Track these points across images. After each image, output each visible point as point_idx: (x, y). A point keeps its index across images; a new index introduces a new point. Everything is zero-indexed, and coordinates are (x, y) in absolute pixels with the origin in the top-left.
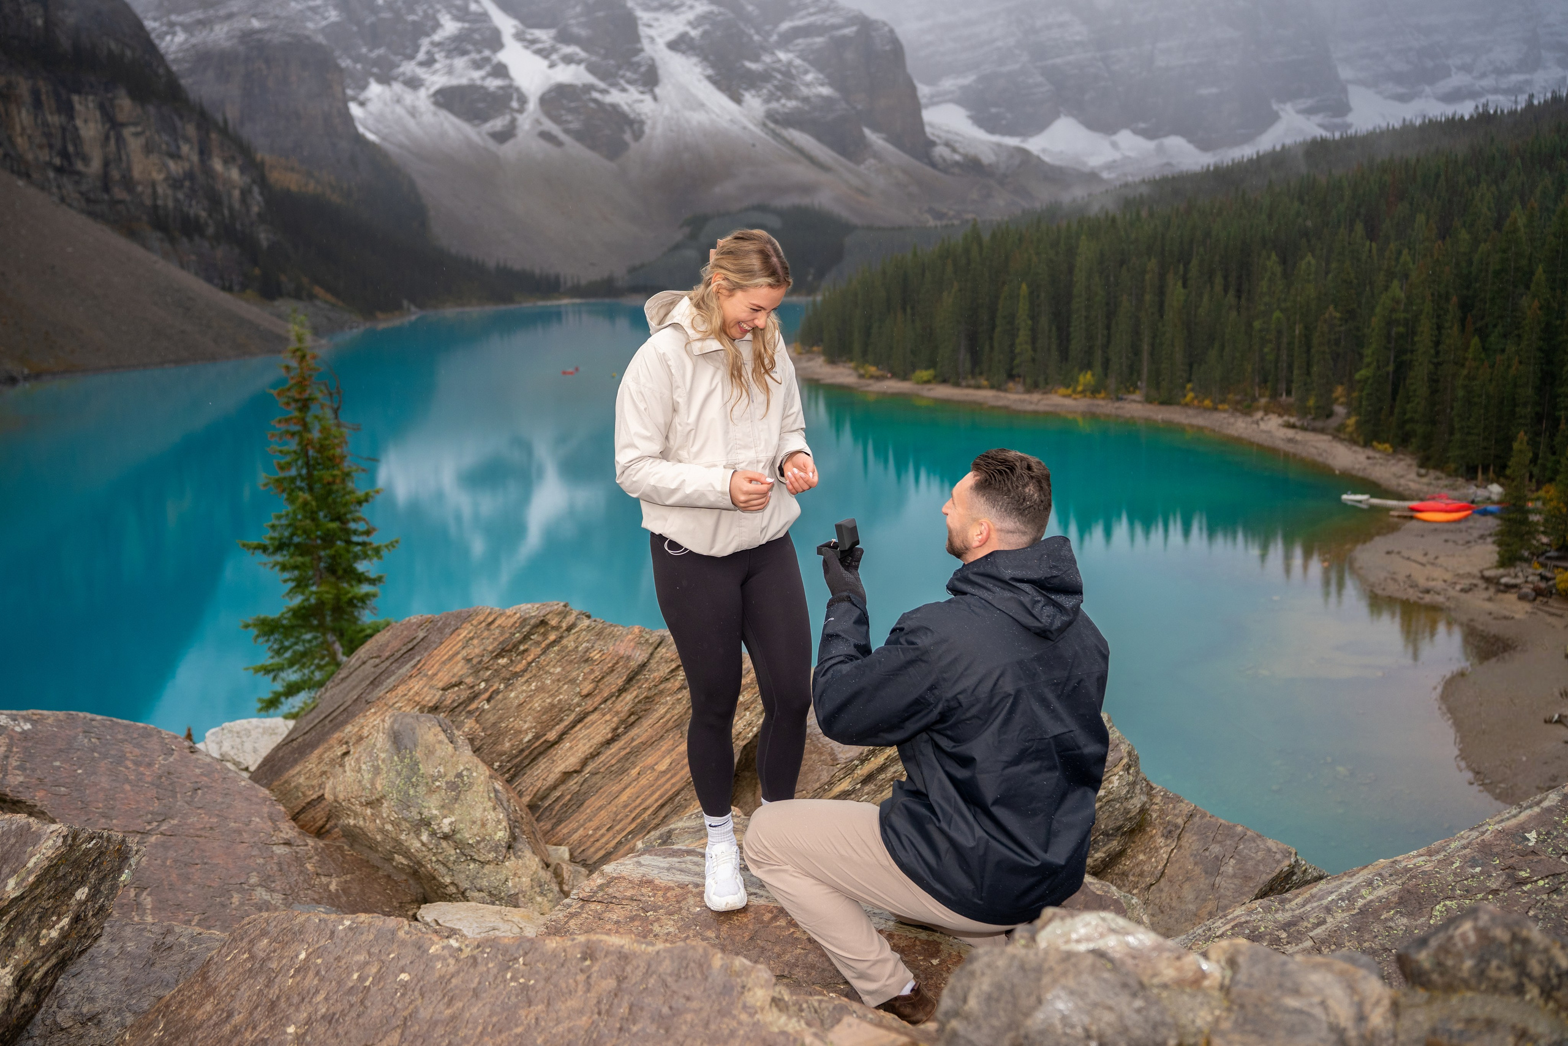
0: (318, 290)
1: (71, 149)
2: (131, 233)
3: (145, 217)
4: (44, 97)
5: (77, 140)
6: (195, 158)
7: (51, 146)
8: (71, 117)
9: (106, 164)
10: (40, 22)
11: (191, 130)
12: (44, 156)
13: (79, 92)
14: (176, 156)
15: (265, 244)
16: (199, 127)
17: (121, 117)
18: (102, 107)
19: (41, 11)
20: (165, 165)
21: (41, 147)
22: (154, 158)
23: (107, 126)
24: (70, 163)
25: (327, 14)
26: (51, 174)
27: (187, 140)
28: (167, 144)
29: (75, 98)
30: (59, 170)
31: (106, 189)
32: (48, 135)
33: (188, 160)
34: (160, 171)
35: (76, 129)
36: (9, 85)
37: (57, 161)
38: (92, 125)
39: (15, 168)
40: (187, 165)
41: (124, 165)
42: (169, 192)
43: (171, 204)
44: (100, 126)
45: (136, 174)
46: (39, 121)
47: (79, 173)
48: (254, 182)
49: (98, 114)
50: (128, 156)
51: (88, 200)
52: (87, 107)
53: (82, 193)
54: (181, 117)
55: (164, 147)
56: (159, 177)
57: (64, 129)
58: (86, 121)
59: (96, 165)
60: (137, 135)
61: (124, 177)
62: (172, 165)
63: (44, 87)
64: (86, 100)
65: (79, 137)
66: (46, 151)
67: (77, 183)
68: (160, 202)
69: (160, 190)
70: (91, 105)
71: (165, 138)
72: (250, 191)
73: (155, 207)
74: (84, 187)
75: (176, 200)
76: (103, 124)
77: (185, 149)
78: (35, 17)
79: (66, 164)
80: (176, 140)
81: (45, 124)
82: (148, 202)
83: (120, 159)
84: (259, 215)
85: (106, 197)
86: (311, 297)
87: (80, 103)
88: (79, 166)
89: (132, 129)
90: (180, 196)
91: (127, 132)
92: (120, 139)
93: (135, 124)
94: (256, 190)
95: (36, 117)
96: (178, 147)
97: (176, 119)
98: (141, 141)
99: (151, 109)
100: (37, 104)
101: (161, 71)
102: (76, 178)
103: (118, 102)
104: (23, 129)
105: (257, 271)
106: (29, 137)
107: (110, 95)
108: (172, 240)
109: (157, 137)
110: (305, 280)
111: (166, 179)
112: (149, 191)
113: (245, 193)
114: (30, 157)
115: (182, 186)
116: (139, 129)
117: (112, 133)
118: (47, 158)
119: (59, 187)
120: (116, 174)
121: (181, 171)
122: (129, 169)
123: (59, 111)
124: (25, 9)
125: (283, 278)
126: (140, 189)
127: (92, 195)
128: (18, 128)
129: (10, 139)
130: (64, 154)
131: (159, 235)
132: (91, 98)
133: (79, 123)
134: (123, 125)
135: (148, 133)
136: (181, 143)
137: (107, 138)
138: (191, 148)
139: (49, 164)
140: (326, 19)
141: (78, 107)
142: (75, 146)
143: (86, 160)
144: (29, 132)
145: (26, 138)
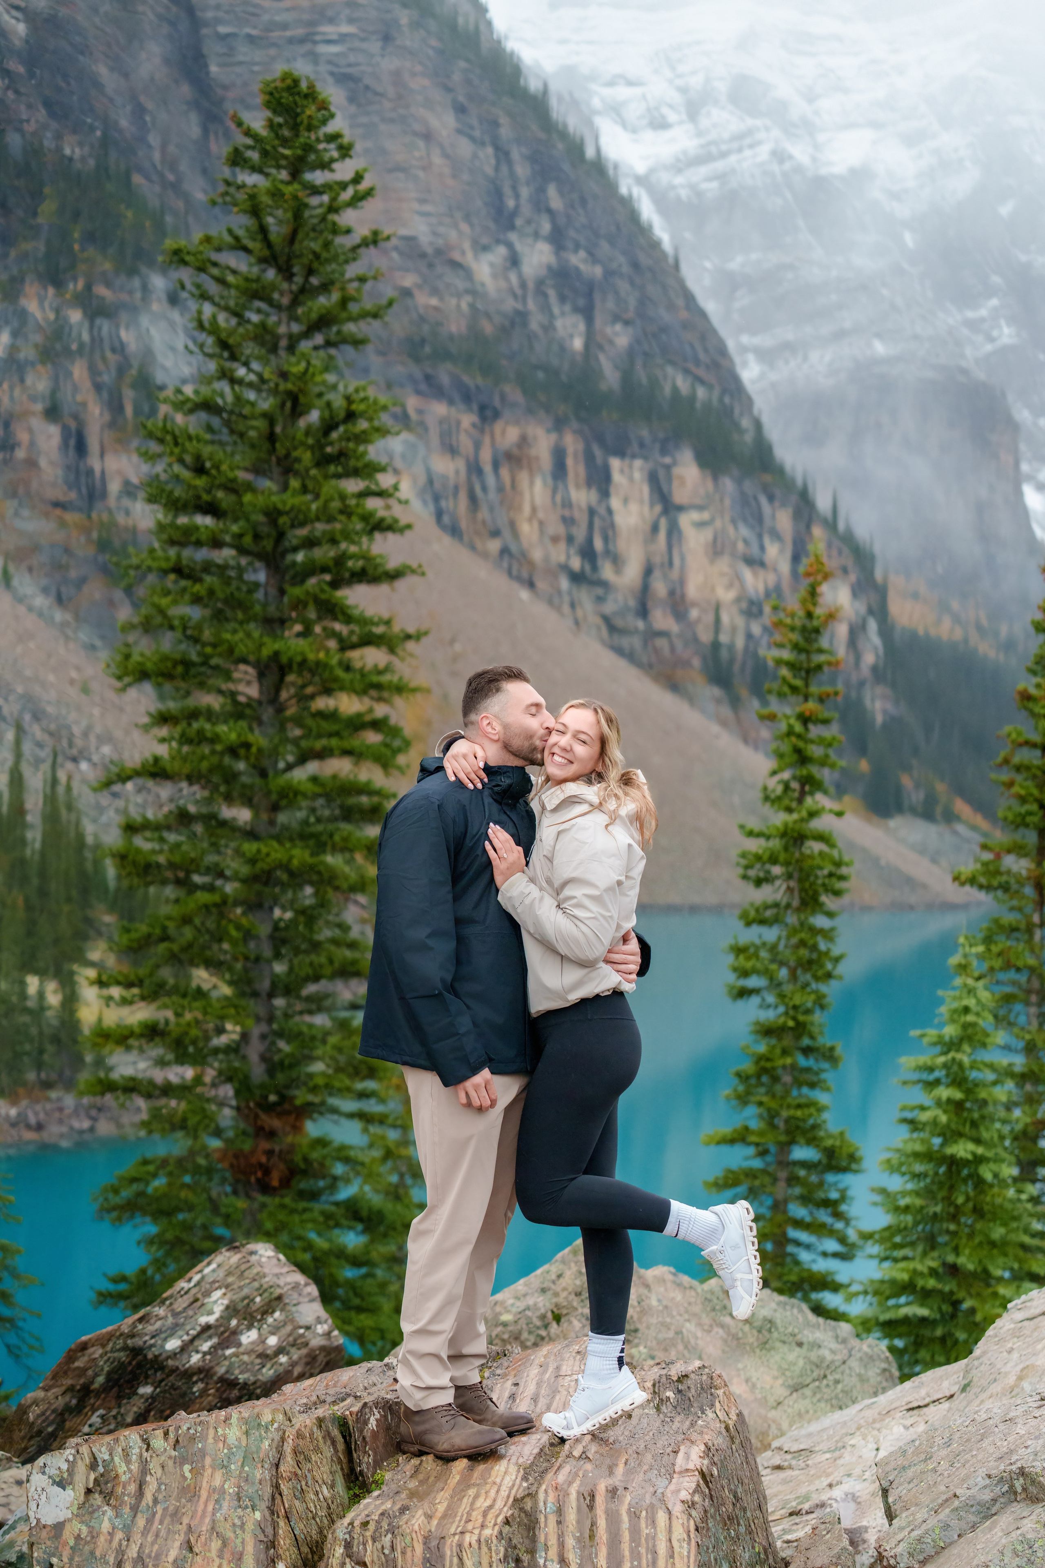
0: (961, 807)
1: (598, 544)
2: (674, 686)
3: (696, 662)
4: (570, 462)
5: (609, 531)
6: (785, 567)
7: (570, 539)
8: (605, 494)
9: (648, 571)
10: (578, 344)
11: (784, 520)
12: (559, 554)
13: (621, 453)
14: (755, 562)
15: (879, 719)
16: (797, 515)
17: (679, 496)
18: (653, 479)
19: (582, 327)
20: (739, 578)
21: (555, 539)
22: (723, 564)
23: (658, 508)
24: (595, 568)
25: (995, 333)
26: (564, 583)
27: (776, 536)
28: (746, 542)
29: (615, 463)
30: (577, 578)
31: (643, 611)
32: (568, 521)
33: (775, 570)
34: (730, 586)
35: (610, 511)
36: (524, 441)
37: (576, 563)
38: (634, 507)
39: (515, 572)
40: (771, 579)
41: (675, 574)
42: (740, 621)
43: (740, 643)
44: (646, 509)
45: (692, 590)
46: (558, 498)
47: (604, 584)
48: (870, 612)
49: (646, 489)
50: (683, 559)
51: (612, 628)
52: (631, 479)
53: (606, 619)
54: (771, 498)
55: (740, 546)
56: (726, 596)
57: (592, 512)
58: (626, 501)
59: (632, 573)
60: (701, 525)
61: (672, 593)
62: (747, 574)
63: (572, 443)
64: (631, 467)
65: (612, 525)
66: (562, 545)
67: (600, 599)
68: (724, 638)
69: (725, 618)
70: (637, 475)
71: (744, 531)
72: (863, 627)
73: (716, 645)
74: (609, 608)
75: (749, 636)
76: (652, 505)
77: (772, 550)
78: (571, 336)
79: (588, 568)
80: (760, 537)
81: (567, 504)
82: (705, 636)
83: (671, 564)
84: (875, 669)
85: (641, 625)
86: (950, 817)
87: (622, 471)
88: (607, 572)
89: (695, 516)
90: (756, 629)
91: (685, 521)
92: (674, 531)
93: (700, 508)
94: (873, 626)
95: (554, 491)
96: (762, 548)
97: (763, 500)
98: (707, 535)
99: (728, 484)
100: (560, 469)
101: (745, 423)
102: (600, 591)
103: (677, 471)
104: (534, 510)
105: (864, 766)
106: (541, 523)
107: (667, 460)
108: (735, 702)
109: (731, 530)
110: (941, 788)
111: (738, 600)
112: (710, 618)
113: (856, 632)
114: (537, 555)
115: (760, 612)
116: (706, 516)
117: (663, 523)
118: (562, 558)
119: (573, 605)
120: (660, 588)
121: (761, 588)
122: (682, 581)
123: (589, 482)
124: (559, 323)
125: (906, 781)
126: (694, 613)
127: (619, 622)
128: (527, 509)
129: (513, 525)
130: (588, 553)
131: (717, 691)
132: (638, 463)
133: (615, 503)
134: (680, 508)
135: (718, 523)
136: (767, 541)
137: (655, 528)
138: (782, 551)
139: (565, 568)
140: (992, 340)
141: (617, 477)
142: (606, 539)
143: (617, 561)
144: (541, 515)
145: (536, 525)
